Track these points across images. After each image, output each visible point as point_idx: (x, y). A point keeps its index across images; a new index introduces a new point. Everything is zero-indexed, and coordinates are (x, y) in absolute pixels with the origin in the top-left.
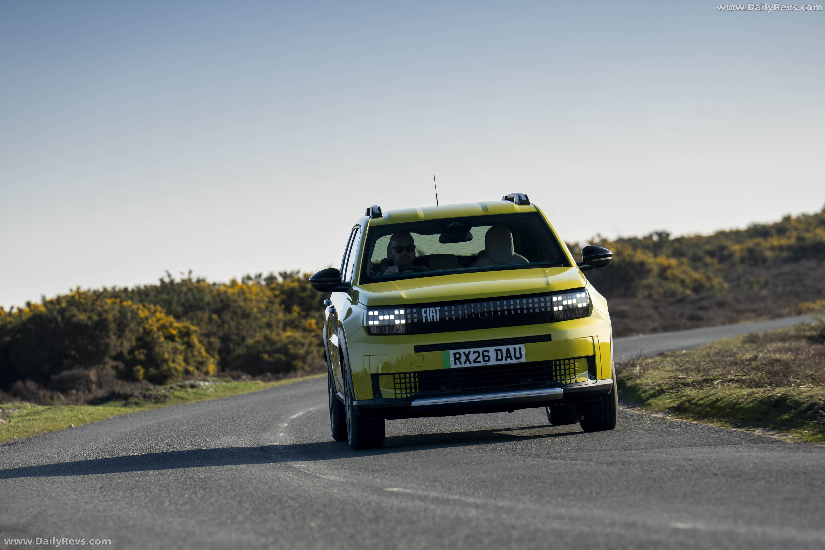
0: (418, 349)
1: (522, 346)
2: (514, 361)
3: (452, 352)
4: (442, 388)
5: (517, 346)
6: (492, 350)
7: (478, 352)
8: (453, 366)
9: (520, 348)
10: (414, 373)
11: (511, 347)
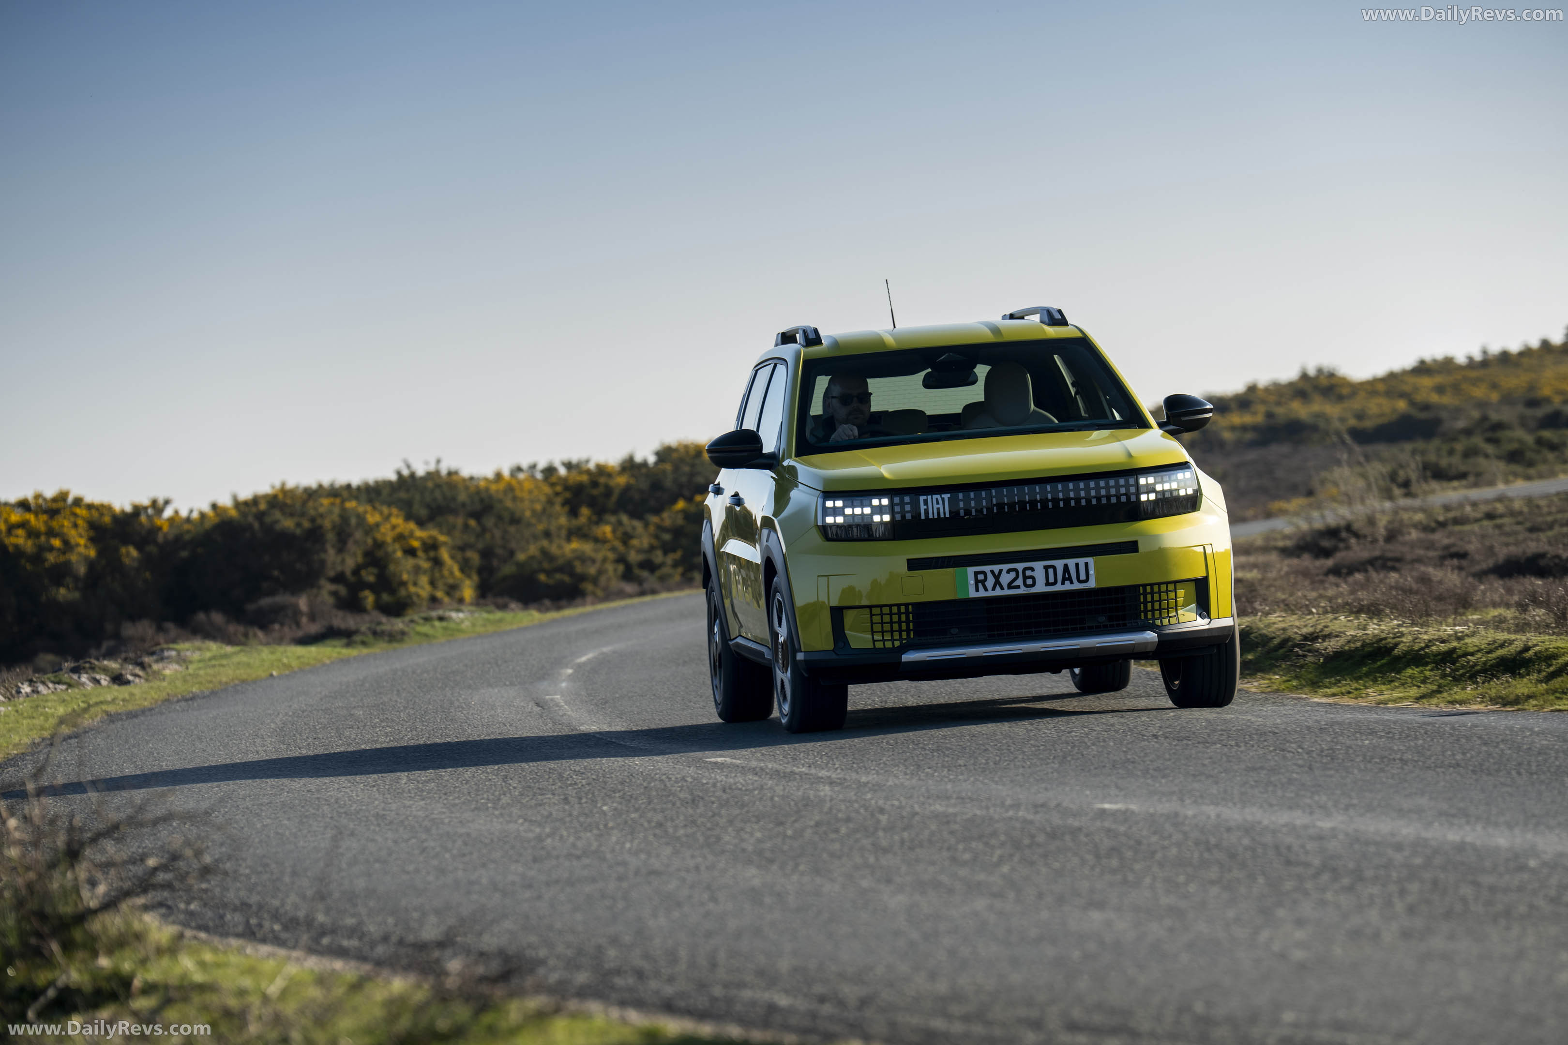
0: (914, 565)
2: (1077, 586)
3: (971, 570)
4: (955, 631)
5: (1081, 561)
6: (1039, 566)
8: (973, 594)
9: (1086, 564)
11: (1071, 563)
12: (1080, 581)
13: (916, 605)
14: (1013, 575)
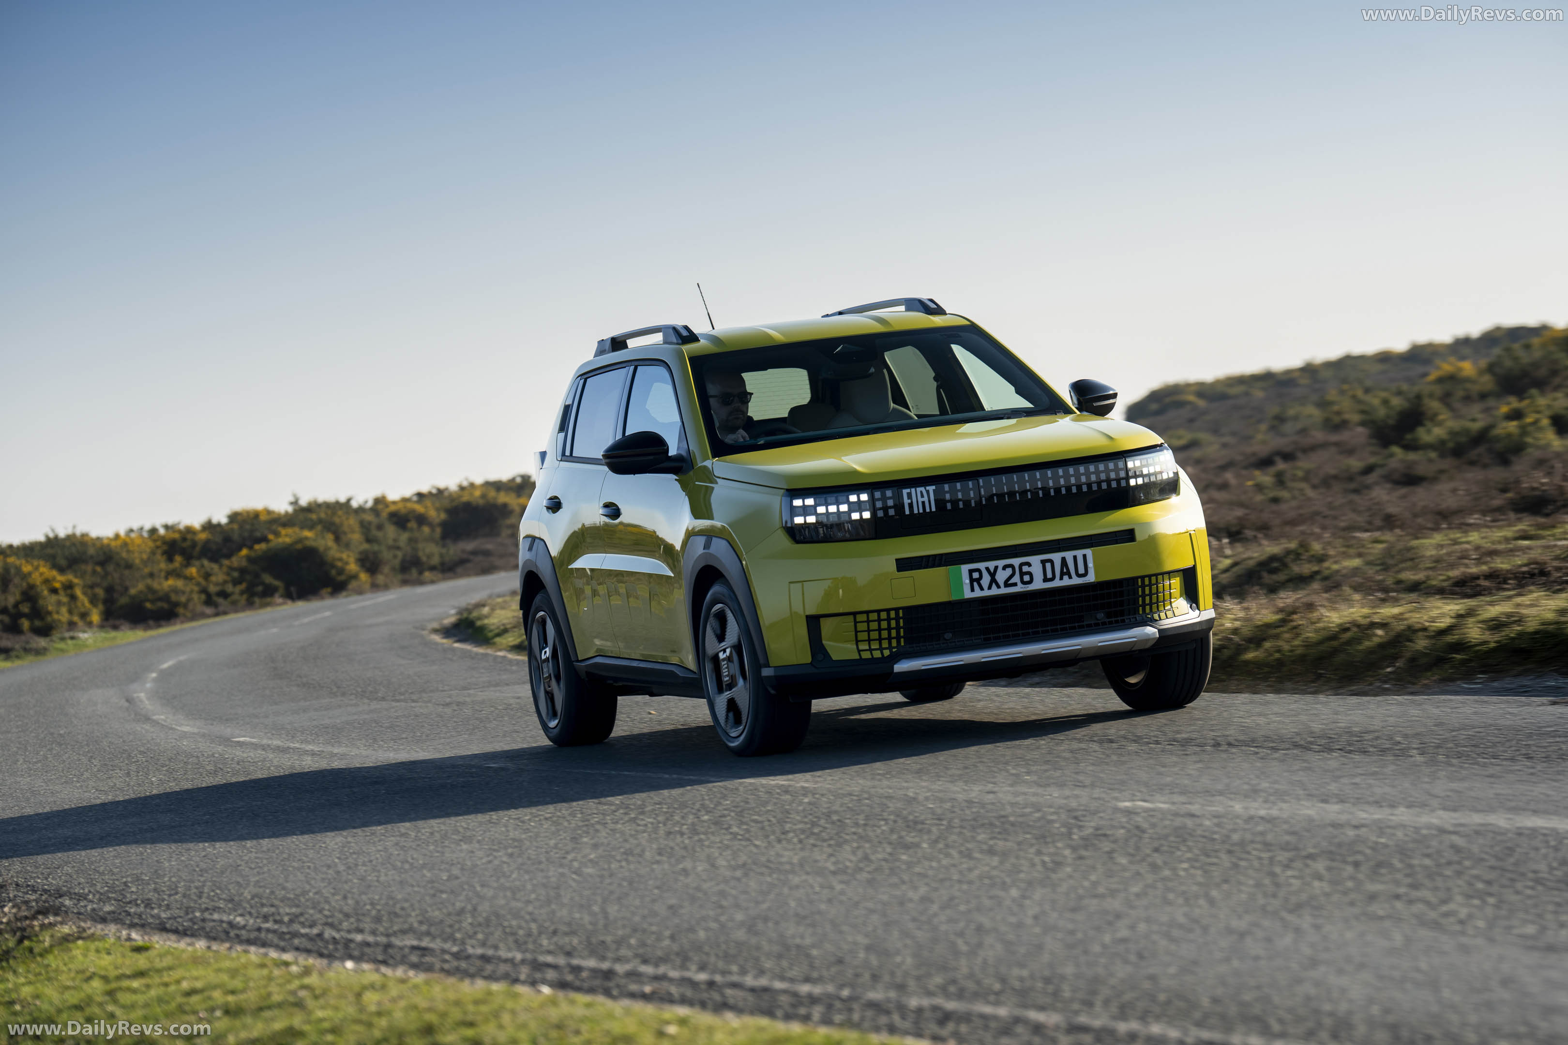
0: (904, 565)
1: (1089, 552)
2: (1076, 581)
3: (965, 568)
4: (948, 636)
5: (1079, 553)
6: (1035, 561)
7: (1011, 566)
8: (968, 594)
9: (1085, 556)
10: (897, 610)
11: (1069, 555)
12: (1079, 576)
13: (908, 610)
14: (1009, 571)
